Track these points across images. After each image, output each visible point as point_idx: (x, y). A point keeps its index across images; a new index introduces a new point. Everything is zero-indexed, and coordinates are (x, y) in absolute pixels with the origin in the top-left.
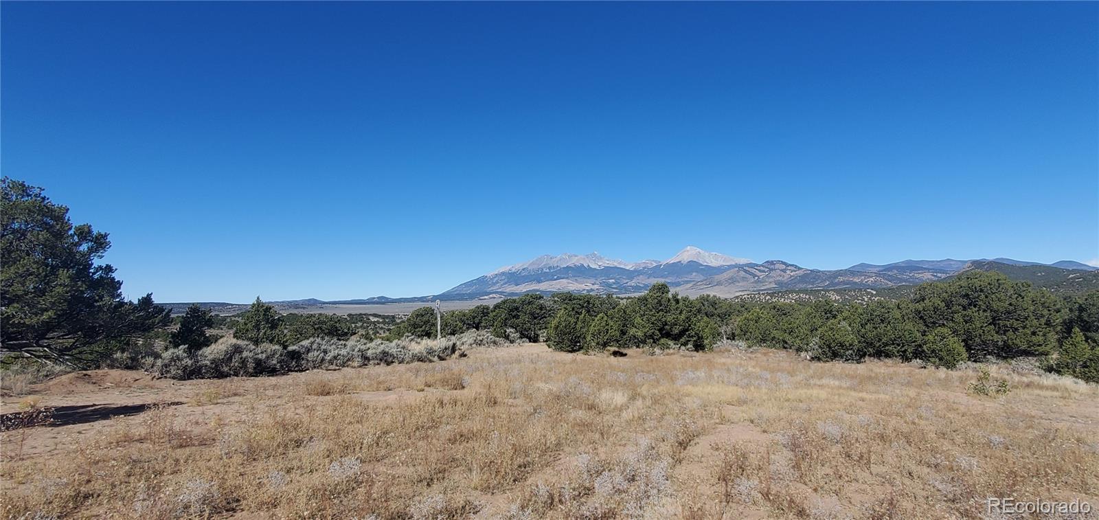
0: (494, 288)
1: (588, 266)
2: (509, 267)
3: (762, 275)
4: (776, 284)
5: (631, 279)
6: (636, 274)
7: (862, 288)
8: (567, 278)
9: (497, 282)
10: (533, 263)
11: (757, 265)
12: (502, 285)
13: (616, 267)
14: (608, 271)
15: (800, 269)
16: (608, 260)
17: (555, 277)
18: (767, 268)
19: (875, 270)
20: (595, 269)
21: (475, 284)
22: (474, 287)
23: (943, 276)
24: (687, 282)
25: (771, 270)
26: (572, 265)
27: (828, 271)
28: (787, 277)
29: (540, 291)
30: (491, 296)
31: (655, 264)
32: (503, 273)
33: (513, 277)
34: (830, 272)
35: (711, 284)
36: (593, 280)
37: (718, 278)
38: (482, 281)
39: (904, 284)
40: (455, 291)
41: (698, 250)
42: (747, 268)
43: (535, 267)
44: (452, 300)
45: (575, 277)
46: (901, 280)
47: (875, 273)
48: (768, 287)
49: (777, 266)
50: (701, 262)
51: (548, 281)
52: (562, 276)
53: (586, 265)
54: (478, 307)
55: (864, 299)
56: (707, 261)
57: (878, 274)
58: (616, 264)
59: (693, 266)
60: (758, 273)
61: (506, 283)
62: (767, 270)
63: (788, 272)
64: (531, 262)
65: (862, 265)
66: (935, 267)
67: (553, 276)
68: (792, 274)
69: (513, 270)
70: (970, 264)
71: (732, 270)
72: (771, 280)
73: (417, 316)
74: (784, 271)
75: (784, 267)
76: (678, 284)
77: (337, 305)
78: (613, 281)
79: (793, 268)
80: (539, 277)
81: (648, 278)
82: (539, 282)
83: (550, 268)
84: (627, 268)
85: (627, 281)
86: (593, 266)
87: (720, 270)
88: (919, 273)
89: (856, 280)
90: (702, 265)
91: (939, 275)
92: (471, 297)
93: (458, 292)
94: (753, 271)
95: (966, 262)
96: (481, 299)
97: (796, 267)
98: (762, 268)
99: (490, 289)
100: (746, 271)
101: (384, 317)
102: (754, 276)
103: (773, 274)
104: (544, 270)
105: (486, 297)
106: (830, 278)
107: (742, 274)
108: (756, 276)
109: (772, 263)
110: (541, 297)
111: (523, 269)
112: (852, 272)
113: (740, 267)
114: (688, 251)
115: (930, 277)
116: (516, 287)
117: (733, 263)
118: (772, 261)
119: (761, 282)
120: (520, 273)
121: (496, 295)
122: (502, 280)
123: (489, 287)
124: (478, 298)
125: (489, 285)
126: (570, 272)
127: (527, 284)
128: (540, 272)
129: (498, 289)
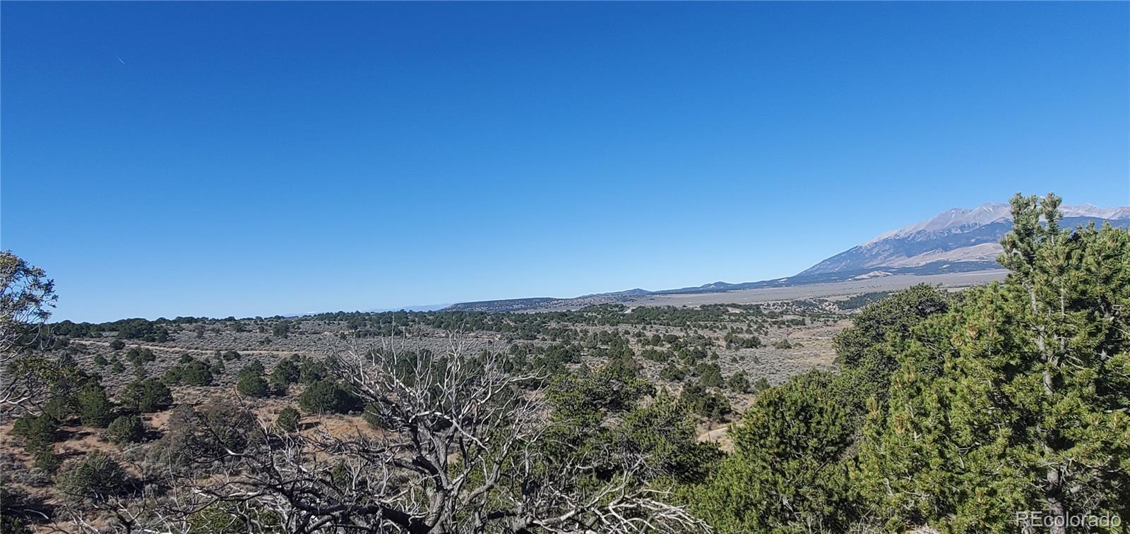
0: (875, 263)
2: (895, 232)
8: (994, 241)
9: (878, 254)
10: (933, 223)
12: (886, 258)
17: (973, 241)
21: (845, 258)
22: (844, 263)
26: (1001, 221)
29: (949, 263)
30: (872, 274)
32: (886, 241)
33: (904, 245)
38: (855, 253)
40: (818, 270)
43: (938, 227)
44: (814, 282)
51: (960, 247)
52: (985, 238)
58: (1082, 212)
61: (891, 255)
64: (930, 220)
67: (968, 239)
69: (902, 235)
77: (669, 296)
80: (944, 242)
82: (946, 249)
83: (962, 228)
92: (842, 276)
93: (821, 271)
96: (856, 280)
99: (868, 265)
101: (746, 308)
104: (953, 232)
105: (864, 276)
111: (919, 233)
116: (909, 259)
120: (914, 238)
121: (877, 273)
122: (886, 250)
123: (867, 262)
124: (851, 278)
125: (867, 258)
126: (997, 231)
127: (925, 253)
128: (946, 234)
129: (881, 264)
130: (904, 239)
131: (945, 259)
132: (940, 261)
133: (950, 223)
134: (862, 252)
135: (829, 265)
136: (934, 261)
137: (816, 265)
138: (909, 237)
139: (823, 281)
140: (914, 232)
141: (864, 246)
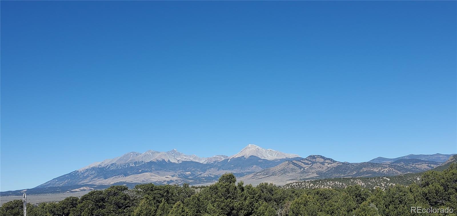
0: (85, 181)
1: (169, 161)
2: (99, 163)
3: (307, 167)
4: (317, 174)
5: (205, 171)
6: (208, 167)
7: (379, 177)
8: (151, 171)
9: (88, 176)
10: (120, 159)
11: (303, 159)
12: (92, 179)
13: (192, 162)
14: (185, 165)
15: (334, 162)
16: (185, 156)
17: (140, 171)
18: (310, 161)
19: (388, 162)
20: (174, 163)
21: (67, 178)
22: (66, 181)
23: (435, 166)
24: (249, 173)
25: (313, 163)
26: (155, 161)
27: (355, 164)
28: (325, 168)
29: (126, 183)
30: (82, 188)
31: (223, 159)
32: (93, 169)
33: (104, 172)
34: (357, 164)
35: (268, 174)
36: (172, 173)
37: (273, 169)
38: (74, 175)
39: (409, 172)
40: (49, 185)
41: (257, 147)
42: (295, 162)
43: (123, 162)
44: (44, 193)
45: (157, 170)
46: (407, 170)
47: (389, 165)
48: (311, 176)
49: (318, 160)
50: (260, 157)
51: (133, 174)
52: (146, 169)
53: (166, 160)
54: (67, 199)
55: (381, 184)
56: (265, 156)
57: (390, 166)
58: (192, 159)
59: (254, 160)
60: (303, 165)
61: (95, 177)
62: (310, 163)
63: (326, 164)
65: (380, 159)
66: (429, 160)
67: (138, 169)
68: (329, 166)
69: (103, 165)
70: (452, 157)
71: (283, 163)
72: (313, 171)
73: (8, 208)
74: (323, 163)
75: (322, 160)
76: (241, 175)
78: (189, 173)
79: (329, 161)
80: (125, 171)
81: (218, 170)
82: (126, 175)
83: (136, 163)
84: (201, 162)
85: (201, 173)
86: (173, 161)
87: (275, 163)
88: (419, 165)
89: (376, 170)
90: (261, 159)
91: (432, 165)
92: (63, 189)
94: (299, 163)
95: (450, 155)
96: (72, 192)
97: (331, 160)
98: (306, 162)
99: (81, 183)
100: (294, 164)
102: (301, 167)
103: (315, 166)
104: (131, 165)
105: (77, 190)
106: (357, 168)
107: (291, 166)
108: (302, 167)
109: (313, 157)
110: (126, 189)
111: (112, 165)
112: (372, 164)
113: (290, 161)
114: (249, 148)
115: (426, 167)
116: (105, 180)
117: (284, 158)
118: (314, 156)
119: (306, 173)
120: (109, 168)
121: (85, 188)
122: (93, 174)
123: (81, 181)
124: (69, 190)
125: (81, 178)
126: (153, 166)
127: (114, 177)
128: (127, 166)
129: (88, 182)
130: (104, 168)
131: (124, 181)
132: (121, 182)
133: (129, 160)
134: (78, 174)
135: (57, 181)
136: (118, 181)
137: (49, 181)
138: (107, 167)
139: (51, 192)
140: (110, 164)
141: (80, 170)
